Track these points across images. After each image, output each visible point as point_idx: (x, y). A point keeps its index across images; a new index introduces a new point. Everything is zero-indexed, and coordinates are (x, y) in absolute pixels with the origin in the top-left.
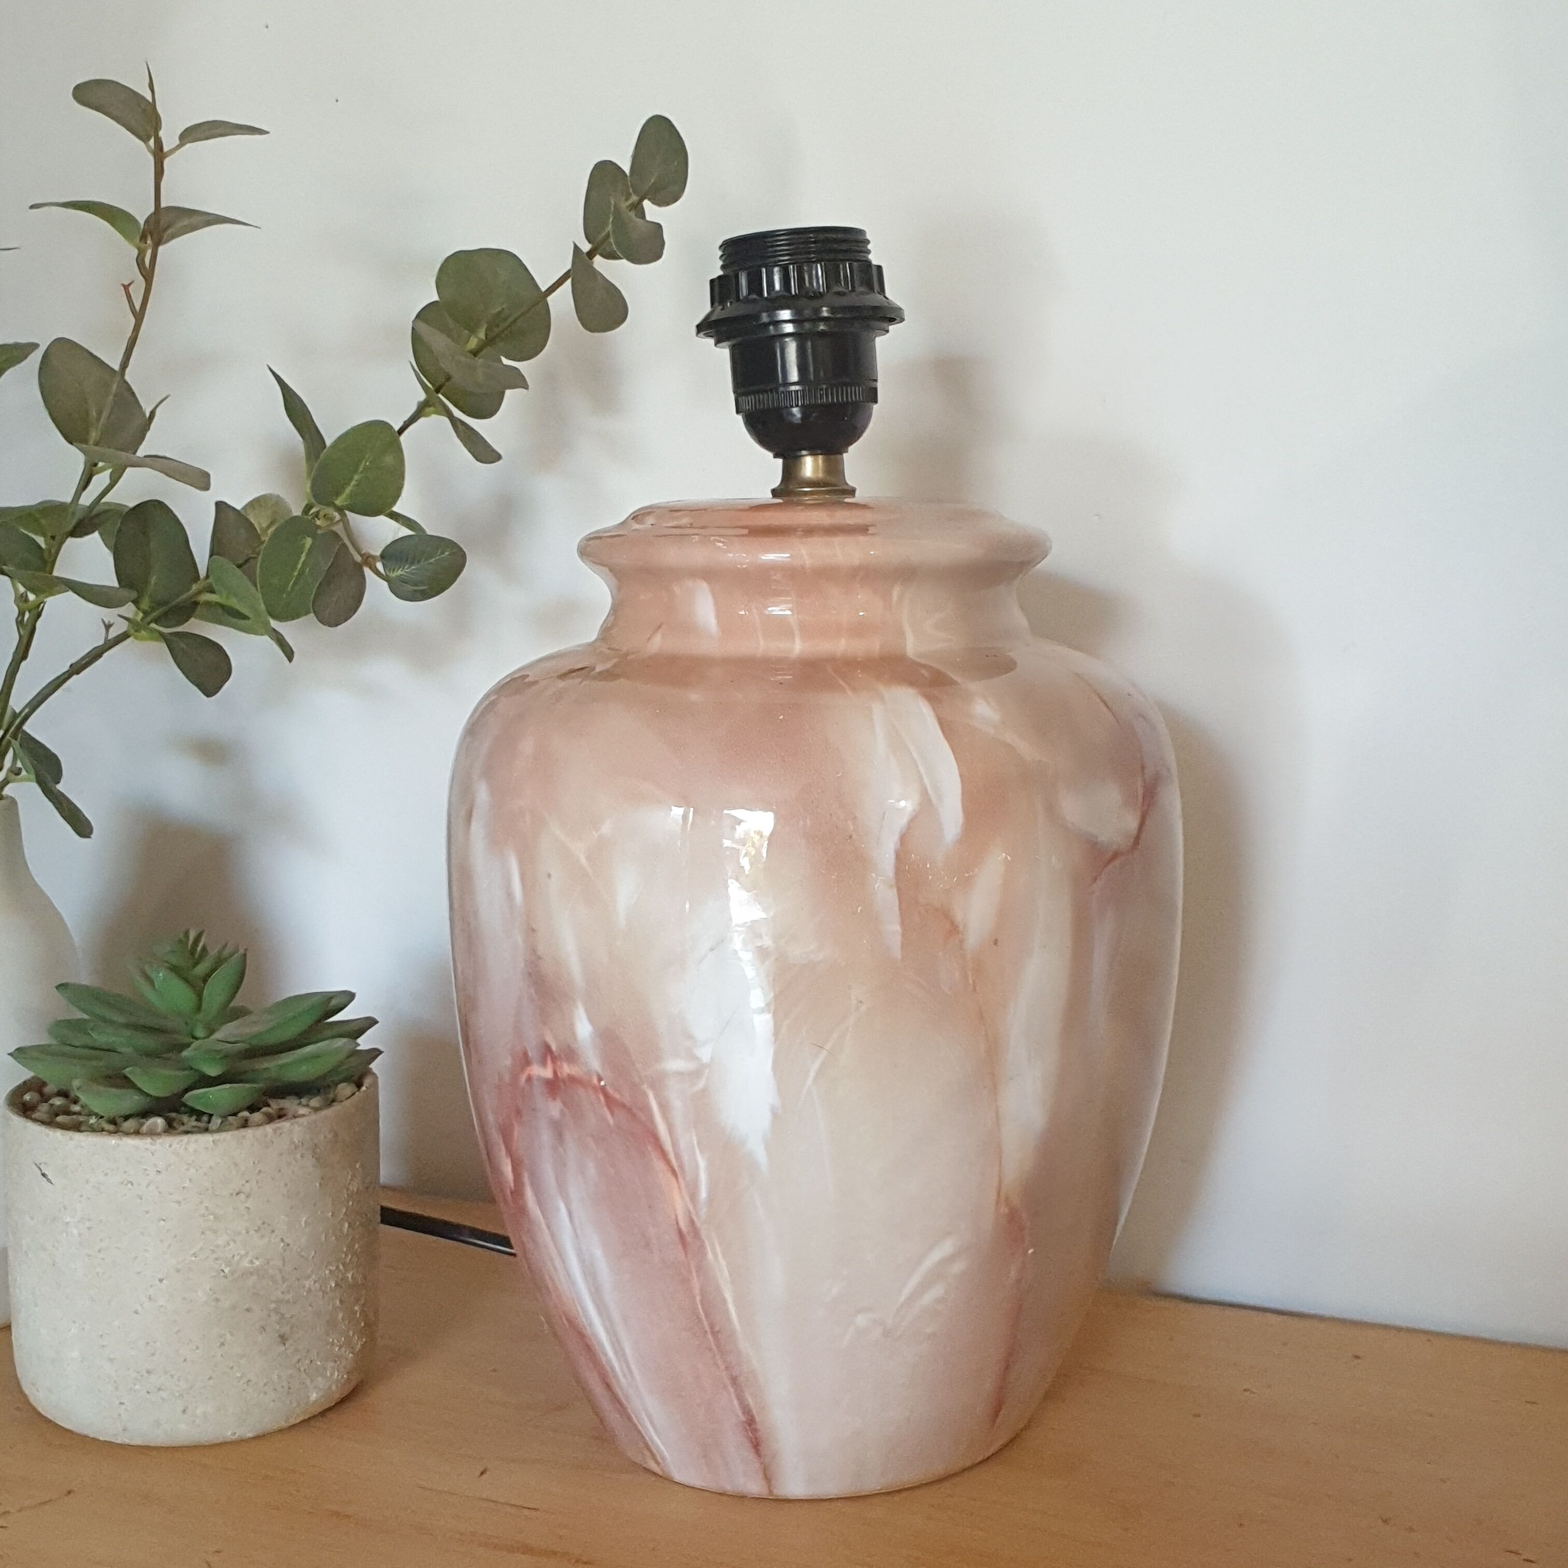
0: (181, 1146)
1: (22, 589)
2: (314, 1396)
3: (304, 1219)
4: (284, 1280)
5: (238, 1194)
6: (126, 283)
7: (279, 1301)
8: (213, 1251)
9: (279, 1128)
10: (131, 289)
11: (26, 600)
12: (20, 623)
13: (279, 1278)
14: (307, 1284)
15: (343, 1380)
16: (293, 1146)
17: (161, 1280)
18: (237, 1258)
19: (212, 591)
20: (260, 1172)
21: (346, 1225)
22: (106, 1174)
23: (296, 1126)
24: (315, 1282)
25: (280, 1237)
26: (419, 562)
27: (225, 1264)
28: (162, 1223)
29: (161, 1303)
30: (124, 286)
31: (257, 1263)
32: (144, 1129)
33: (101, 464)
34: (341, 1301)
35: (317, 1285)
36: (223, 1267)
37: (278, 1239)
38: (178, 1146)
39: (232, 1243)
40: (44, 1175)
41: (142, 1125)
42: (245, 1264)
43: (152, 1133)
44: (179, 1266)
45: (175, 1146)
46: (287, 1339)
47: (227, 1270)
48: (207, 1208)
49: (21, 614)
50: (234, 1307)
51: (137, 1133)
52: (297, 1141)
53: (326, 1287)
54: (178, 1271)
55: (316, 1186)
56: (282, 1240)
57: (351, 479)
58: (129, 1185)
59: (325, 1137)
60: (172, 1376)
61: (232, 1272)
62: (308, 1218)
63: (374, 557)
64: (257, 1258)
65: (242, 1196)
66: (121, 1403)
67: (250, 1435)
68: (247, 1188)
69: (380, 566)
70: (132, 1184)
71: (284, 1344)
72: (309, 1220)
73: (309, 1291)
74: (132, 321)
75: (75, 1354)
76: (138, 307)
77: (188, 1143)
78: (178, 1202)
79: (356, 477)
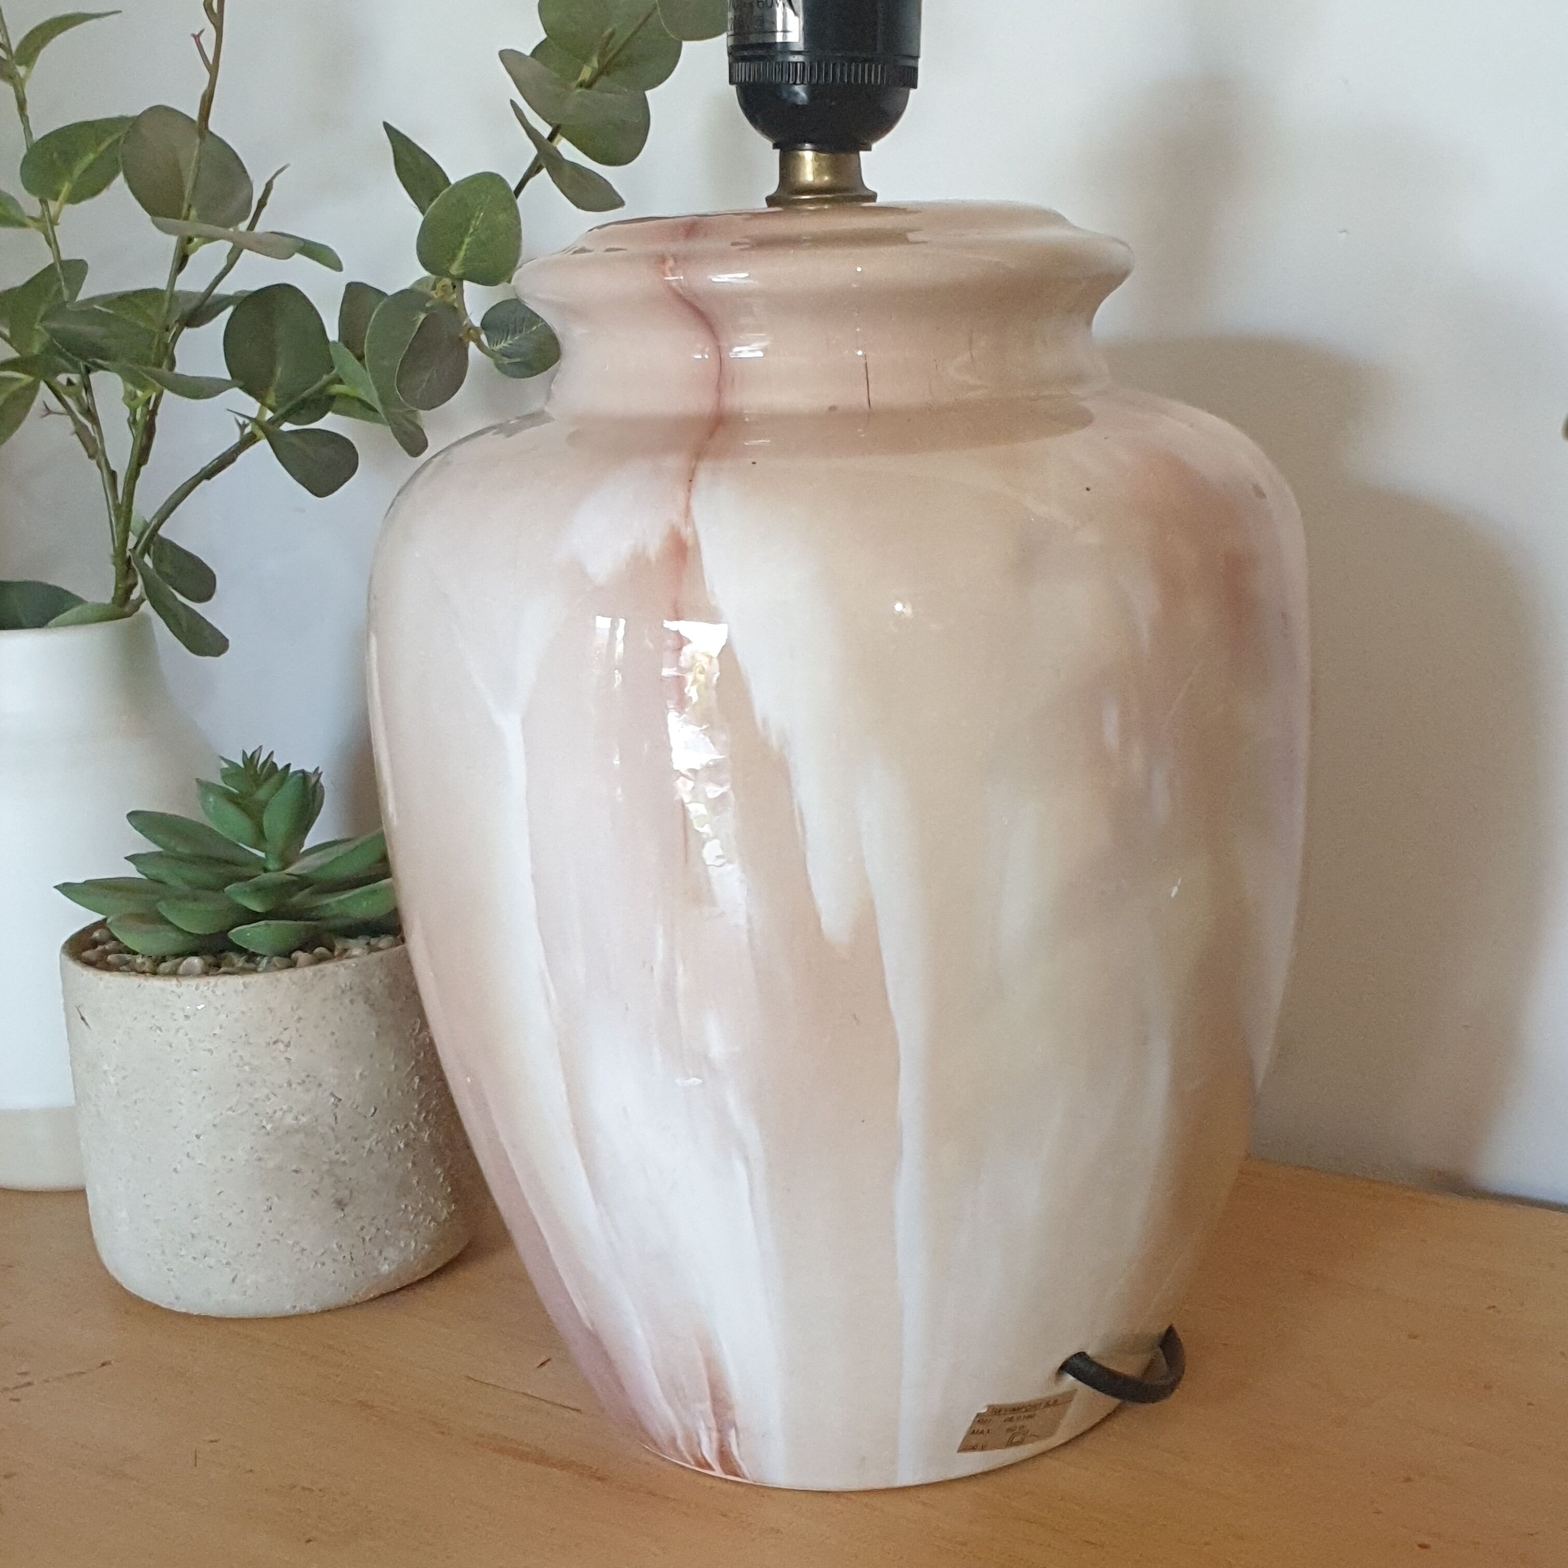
0: (208, 989)
1: (130, 387)
2: (385, 1268)
3: (358, 1072)
4: (337, 1139)
5: (275, 1042)
6: (197, 33)
7: (331, 1162)
8: (252, 1105)
9: (320, 971)
10: (202, 39)
11: (136, 396)
12: (133, 423)
13: (331, 1135)
14: (367, 1143)
15: (423, 1252)
16: (339, 992)
17: (198, 1137)
18: (279, 1114)
19: (341, 382)
20: (300, 1019)
21: (417, 1080)
22: (135, 1019)
23: (342, 969)
24: (377, 1143)
25: (330, 1092)
26: (521, 331)
27: (266, 1120)
28: (194, 1073)
29: (199, 1162)
30: (194, 36)
31: (304, 1120)
32: (181, 970)
33: (196, 240)
34: (414, 1164)
35: (380, 1145)
36: (264, 1123)
37: (327, 1093)
38: (206, 988)
39: (273, 1098)
40: (83, 1018)
41: (180, 964)
42: (289, 1120)
43: (188, 974)
44: (217, 1121)
45: (201, 988)
46: (346, 1205)
47: (269, 1127)
48: (241, 1057)
49: (133, 412)
50: (280, 1168)
51: (174, 973)
52: (343, 986)
53: (392, 1148)
54: (215, 1126)
55: (372, 1036)
56: (332, 1094)
57: (462, 242)
58: (158, 1031)
59: (380, 981)
60: (217, 1242)
61: (275, 1129)
62: (364, 1071)
63: (475, 328)
64: (303, 1115)
65: (281, 1046)
66: (170, 1270)
67: (313, 1308)
68: (285, 1037)
69: (483, 337)
70: (160, 1030)
71: (343, 1210)
72: (366, 1073)
73: (370, 1151)
74: (207, 76)
75: (124, 1214)
76: (210, 57)
77: (216, 985)
78: (210, 1051)
79: (467, 240)
